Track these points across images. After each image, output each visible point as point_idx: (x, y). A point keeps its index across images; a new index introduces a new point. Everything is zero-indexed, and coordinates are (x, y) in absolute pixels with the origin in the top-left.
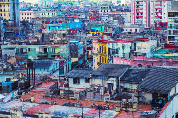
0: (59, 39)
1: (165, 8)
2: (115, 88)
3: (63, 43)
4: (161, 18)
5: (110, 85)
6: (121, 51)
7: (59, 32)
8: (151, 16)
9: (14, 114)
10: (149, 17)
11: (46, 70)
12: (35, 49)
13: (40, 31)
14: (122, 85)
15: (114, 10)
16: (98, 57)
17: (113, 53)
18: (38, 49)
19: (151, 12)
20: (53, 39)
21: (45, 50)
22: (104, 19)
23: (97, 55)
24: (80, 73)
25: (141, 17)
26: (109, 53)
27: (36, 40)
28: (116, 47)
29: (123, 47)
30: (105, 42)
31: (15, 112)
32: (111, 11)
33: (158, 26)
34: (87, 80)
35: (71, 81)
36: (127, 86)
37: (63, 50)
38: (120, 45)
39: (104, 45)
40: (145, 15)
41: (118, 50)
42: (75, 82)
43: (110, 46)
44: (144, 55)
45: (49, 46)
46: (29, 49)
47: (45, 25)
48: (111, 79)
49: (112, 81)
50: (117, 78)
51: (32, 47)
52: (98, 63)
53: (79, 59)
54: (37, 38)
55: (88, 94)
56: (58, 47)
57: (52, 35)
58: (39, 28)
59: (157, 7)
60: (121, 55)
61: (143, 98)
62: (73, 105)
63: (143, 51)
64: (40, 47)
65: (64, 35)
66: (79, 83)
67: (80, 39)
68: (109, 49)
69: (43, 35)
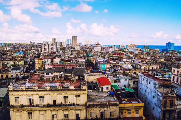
0: (19, 58)
1: (54, 47)
2: (63, 76)
3: (21, 60)
4: (53, 50)
5: (62, 75)
6: (47, 62)
7: (19, 56)
8: (50, 49)
9: (34, 88)
10: (49, 50)
11: (19, 71)
12: (10, 63)
13: (11, 56)
14: (65, 74)
15: (34, 47)
16: (38, 65)
17: (44, 63)
18: (11, 63)
19: (50, 48)
20: (17, 59)
21: (15, 63)
22: (32, 50)
23: (37, 64)
24: (49, 71)
25: (46, 50)
26: (43, 63)
27: (10, 59)
28: (45, 61)
29: (48, 61)
30: (41, 59)
31: (35, 87)
32: (33, 48)
33: (52, 53)
34: (52, 74)
35: (45, 74)
36: (67, 74)
37: (22, 63)
38: (46, 60)
39: (41, 60)
40: (47, 49)
41: (46, 62)
42: (47, 75)
43: (43, 60)
44: (57, 63)
45: (16, 61)
46: (8, 63)
47: (12, 53)
48: (61, 72)
49: (62, 73)
50: (63, 72)
51: (9, 62)
52: (38, 67)
53: (28, 66)
54: (10, 58)
55: (56, 78)
56: (20, 62)
57: (16, 57)
58: (10, 54)
59: (51, 46)
60: (47, 64)
61: (75, 78)
62: (52, 83)
63: (56, 62)
64: (12, 62)
65: (22, 57)
66: (49, 75)
67: (27, 58)
68: (43, 62)
69: (13, 57)
